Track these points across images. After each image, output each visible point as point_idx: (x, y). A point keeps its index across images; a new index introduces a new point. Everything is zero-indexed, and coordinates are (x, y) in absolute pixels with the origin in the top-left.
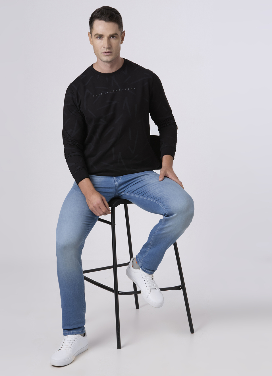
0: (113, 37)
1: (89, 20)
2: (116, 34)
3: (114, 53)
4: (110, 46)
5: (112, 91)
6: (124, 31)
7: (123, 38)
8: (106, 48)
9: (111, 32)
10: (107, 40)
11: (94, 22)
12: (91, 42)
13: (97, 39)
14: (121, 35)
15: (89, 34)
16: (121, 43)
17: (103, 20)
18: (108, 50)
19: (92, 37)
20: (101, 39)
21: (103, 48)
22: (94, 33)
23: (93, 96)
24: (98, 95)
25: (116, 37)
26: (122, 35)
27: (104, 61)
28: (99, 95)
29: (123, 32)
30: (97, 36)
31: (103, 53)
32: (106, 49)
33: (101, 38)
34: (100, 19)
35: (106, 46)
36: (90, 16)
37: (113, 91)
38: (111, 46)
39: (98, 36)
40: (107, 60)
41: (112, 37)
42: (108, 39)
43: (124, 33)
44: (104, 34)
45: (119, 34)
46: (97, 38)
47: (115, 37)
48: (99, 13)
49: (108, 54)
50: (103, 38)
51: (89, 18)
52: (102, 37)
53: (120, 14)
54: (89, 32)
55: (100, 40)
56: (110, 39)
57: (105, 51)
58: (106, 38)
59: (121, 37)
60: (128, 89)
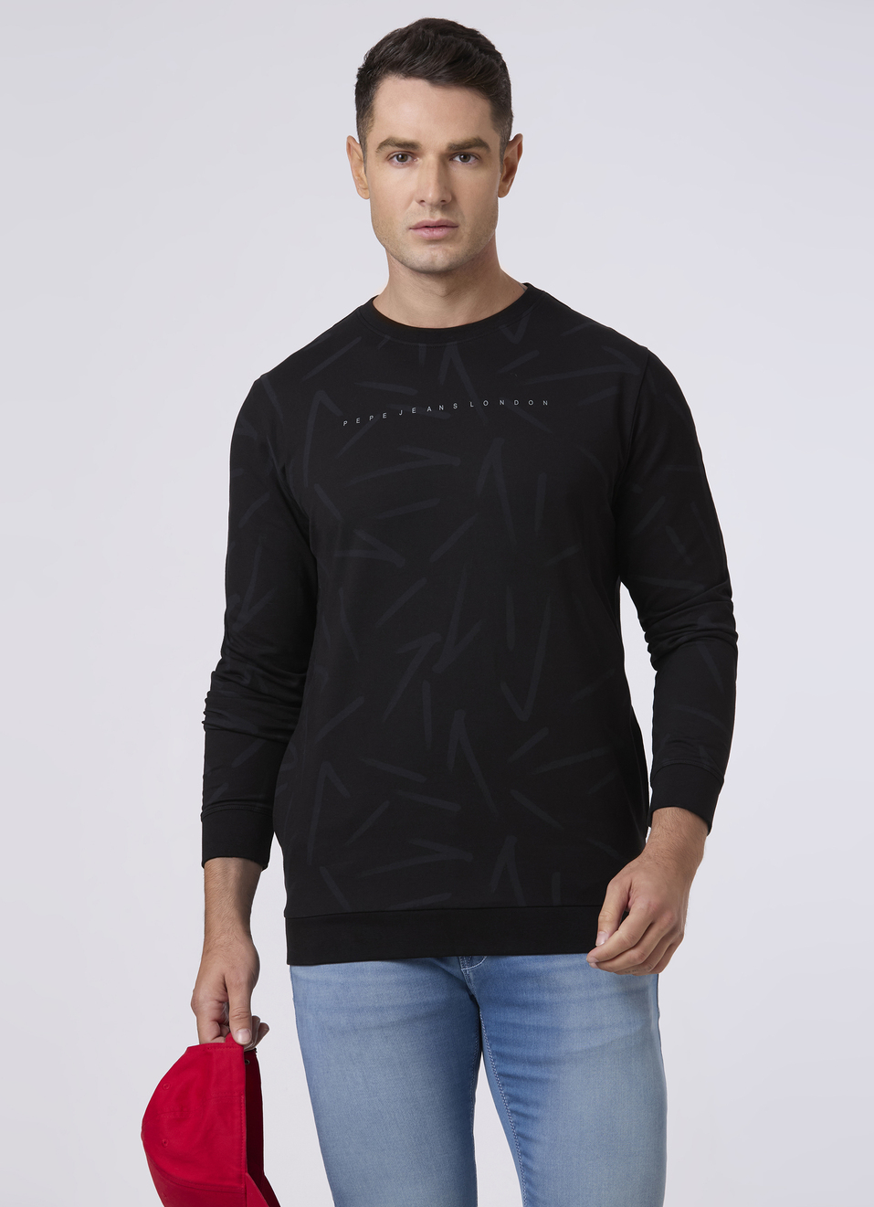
0: (465, 158)
1: (356, 81)
2: (479, 143)
3: (465, 230)
4: (449, 198)
5: (435, 408)
6: (518, 137)
7: (509, 172)
8: (431, 205)
9: (458, 134)
10: (436, 166)
11: (377, 88)
12: (359, 180)
13: (387, 164)
14: (503, 151)
15: (353, 144)
16: (503, 192)
17: (420, 76)
18: (438, 216)
19: (364, 160)
20: (409, 165)
21: (414, 204)
22: (376, 136)
23: (345, 423)
24: (365, 420)
25: (478, 158)
26: (508, 154)
27: (417, 265)
28: (371, 417)
29: (512, 138)
30: (390, 149)
31: (416, 228)
32: (428, 211)
33: (410, 158)
34: (410, 73)
35: (432, 194)
36: (361, 62)
37: (441, 408)
38: (454, 198)
39: (396, 149)
40: (433, 262)
41: (457, 159)
42: (439, 166)
43: (515, 147)
44: (422, 143)
45: (494, 141)
46: (389, 158)
47: (472, 159)
48: (405, 44)
49: (438, 233)
50: (419, 161)
51: (356, 72)
52: (414, 156)
53: (499, 54)
54: (350, 138)
55: (404, 167)
56: (450, 163)
57: (424, 219)
58: (429, 160)
59: (501, 160)
60: (516, 402)
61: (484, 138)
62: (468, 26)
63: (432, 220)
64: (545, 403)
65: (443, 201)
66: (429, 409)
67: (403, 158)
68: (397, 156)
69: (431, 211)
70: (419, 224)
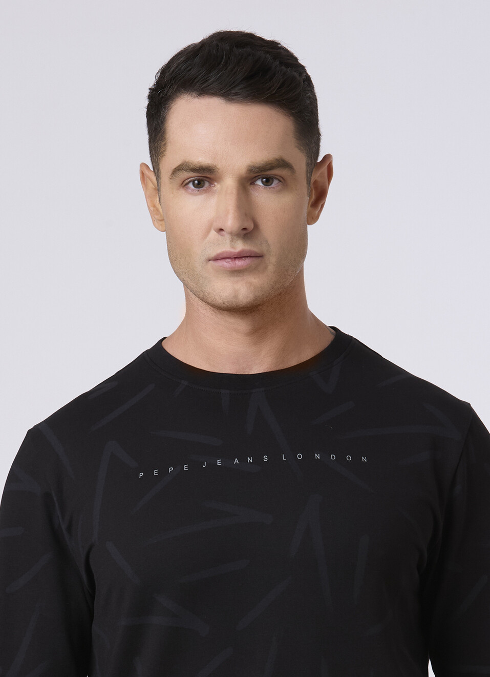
0: (268, 181)
1: (146, 102)
2: (282, 163)
3: (272, 260)
4: (250, 226)
5: (243, 460)
6: (327, 157)
7: (318, 196)
8: (231, 233)
9: (258, 155)
10: (235, 191)
11: (169, 109)
12: (154, 211)
13: (182, 191)
14: (310, 173)
15: (146, 172)
16: (313, 218)
17: (214, 93)
18: (240, 246)
19: (158, 189)
20: (206, 191)
21: (213, 233)
22: (171, 160)
23: (142, 474)
24: (163, 472)
25: (282, 180)
26: (316, 176)
27: (219, 302)
28: (171, 469)
29: (320, 159)
30: (185, 175)
31: (216, 259)
32: (228, 241)
33: (207, 184)
34: (203, 90)
35: (231, 222)
36: (151, 81)
37: (250, 460)
38: (256, 226)
39: (191, 174)
40: (236, 297)
41: (259, 183)
42: (238, 190)
43: (324, 169)
44: (219, 166)
45: (299, 160)
46: (184, 185)
47: (275, 182)
48: (197, 59)
49: (239, 263)
50: (217, 186)
51: (147, 92)
52: (211, 181)
53: (303, 68)
54: (144, 165)
55: (201, 194)
56: (251, 188)
57: (224, 250)
58: (228, 185)
59: (309, 183)
60: (333, 457)
61: (288, 159)
62: (268, 37)
63: (233, 250)
64: (364, 459)
65: (245, 229)
66: (236, 461)
67: (199, 184)
68: (193, 182)
69: (232, 241)
70: (218, 255)
